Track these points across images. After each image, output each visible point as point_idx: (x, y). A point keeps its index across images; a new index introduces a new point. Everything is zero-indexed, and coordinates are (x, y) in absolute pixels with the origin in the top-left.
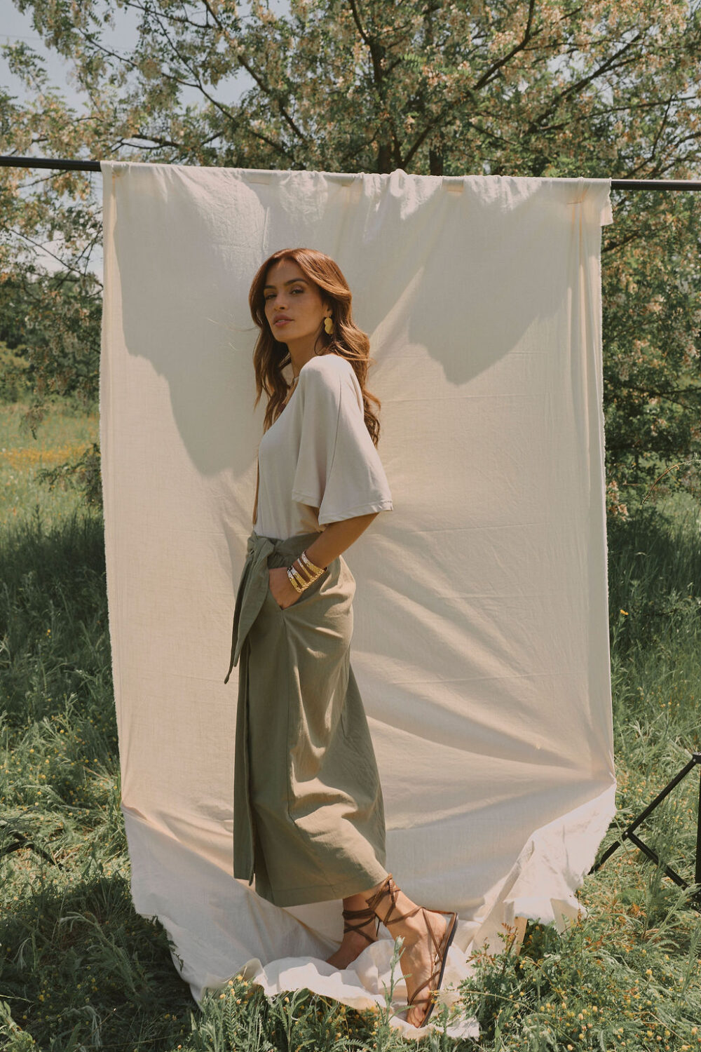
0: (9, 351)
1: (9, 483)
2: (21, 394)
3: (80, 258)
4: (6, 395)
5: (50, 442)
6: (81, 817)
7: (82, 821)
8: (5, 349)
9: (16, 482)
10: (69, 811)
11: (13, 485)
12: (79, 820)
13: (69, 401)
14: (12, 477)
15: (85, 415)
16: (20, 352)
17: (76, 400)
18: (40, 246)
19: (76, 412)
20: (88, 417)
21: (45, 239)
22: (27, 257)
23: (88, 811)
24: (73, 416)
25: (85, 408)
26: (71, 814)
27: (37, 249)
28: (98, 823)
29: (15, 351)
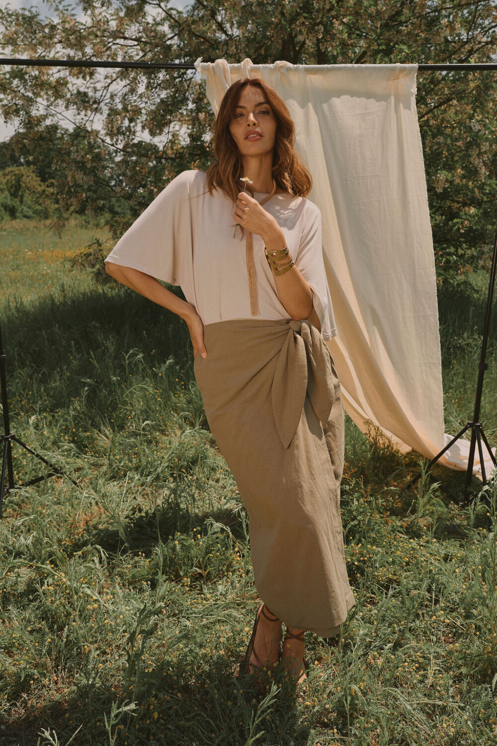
0: (42, 184)
1: (44, 272)
2: (51, 214)
3: (87, 121)
4: (41, 215)
5: (71, 245)
6: (92, 462)
7: (93, 465)
8: (40, 182)
9: (49, 271)
10: (85, 458)
11: (47, 274)
12: (91, 464)
13: (84, 217)
14: (46, 268)
15: (95, 227)
16: (50, 185)
17: (88, 217)
18: (60, 114)
19: (88, 226)
20: (97, 228)
21: (63, 108)
22: (52, 121)
23: (96, 459)
24: (86, 228)
25: (95, 222)
26: (86, 460)
27: (59, 115)
28: (102, 465)
29: (46, 183)
